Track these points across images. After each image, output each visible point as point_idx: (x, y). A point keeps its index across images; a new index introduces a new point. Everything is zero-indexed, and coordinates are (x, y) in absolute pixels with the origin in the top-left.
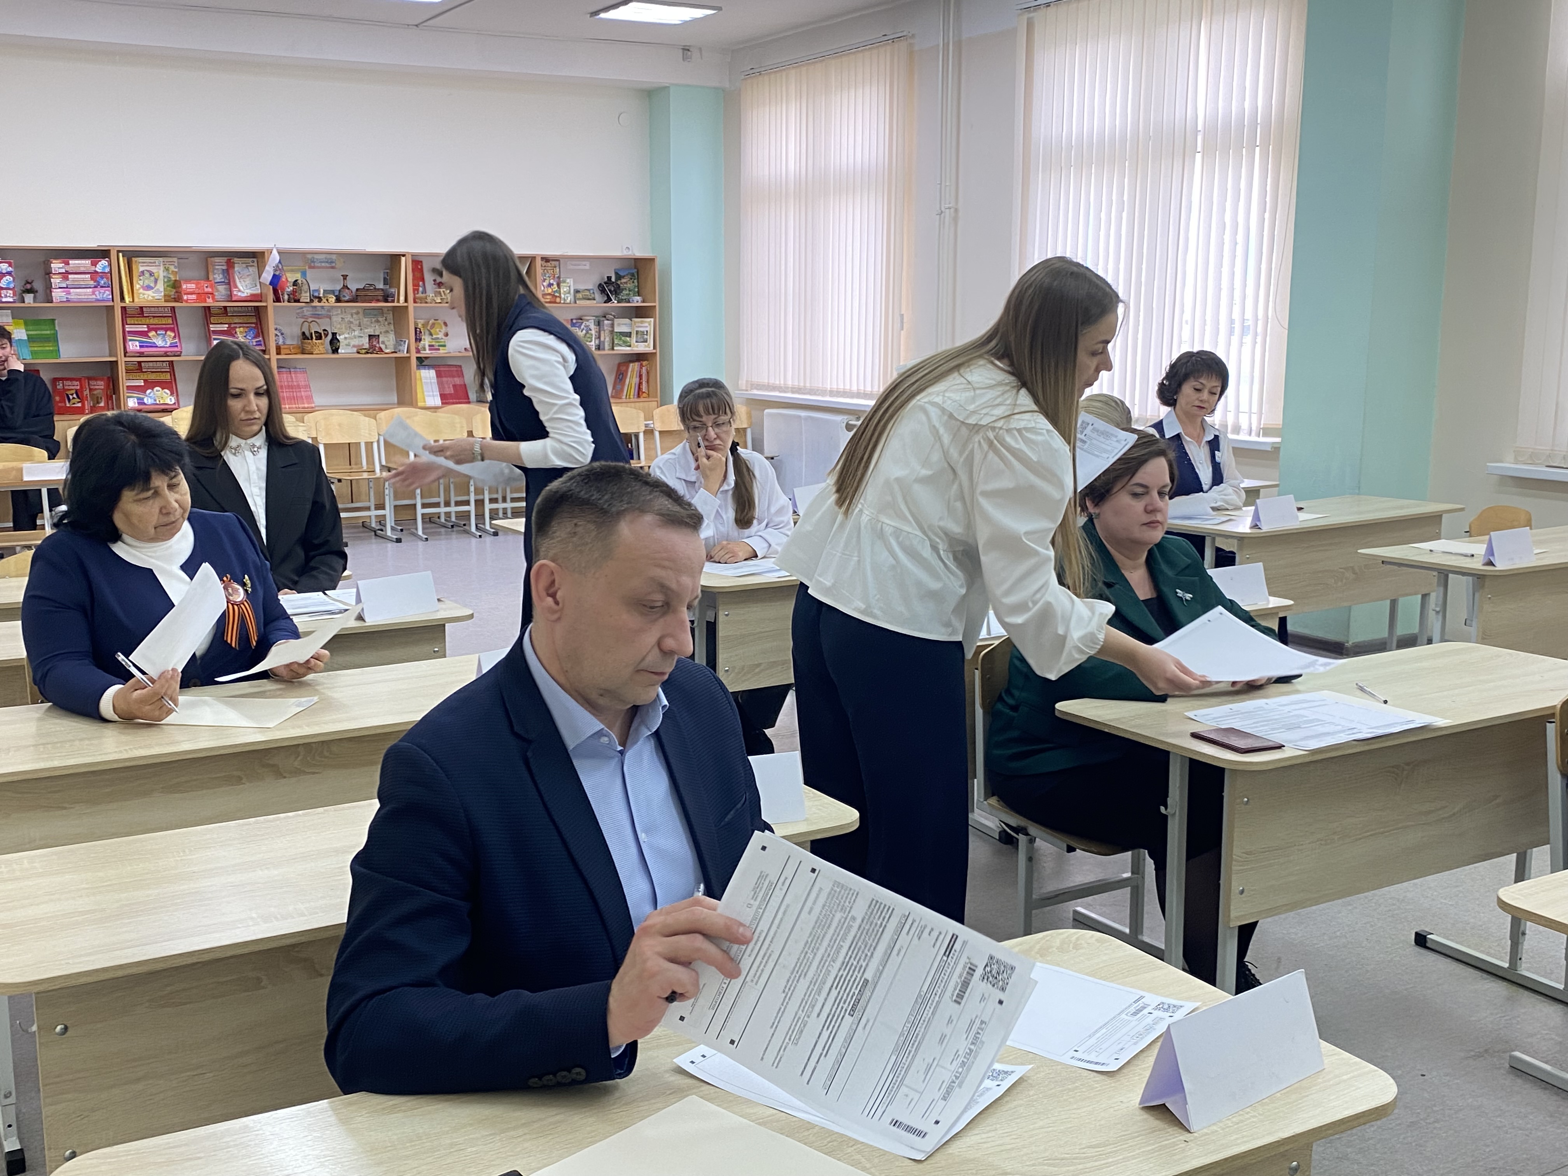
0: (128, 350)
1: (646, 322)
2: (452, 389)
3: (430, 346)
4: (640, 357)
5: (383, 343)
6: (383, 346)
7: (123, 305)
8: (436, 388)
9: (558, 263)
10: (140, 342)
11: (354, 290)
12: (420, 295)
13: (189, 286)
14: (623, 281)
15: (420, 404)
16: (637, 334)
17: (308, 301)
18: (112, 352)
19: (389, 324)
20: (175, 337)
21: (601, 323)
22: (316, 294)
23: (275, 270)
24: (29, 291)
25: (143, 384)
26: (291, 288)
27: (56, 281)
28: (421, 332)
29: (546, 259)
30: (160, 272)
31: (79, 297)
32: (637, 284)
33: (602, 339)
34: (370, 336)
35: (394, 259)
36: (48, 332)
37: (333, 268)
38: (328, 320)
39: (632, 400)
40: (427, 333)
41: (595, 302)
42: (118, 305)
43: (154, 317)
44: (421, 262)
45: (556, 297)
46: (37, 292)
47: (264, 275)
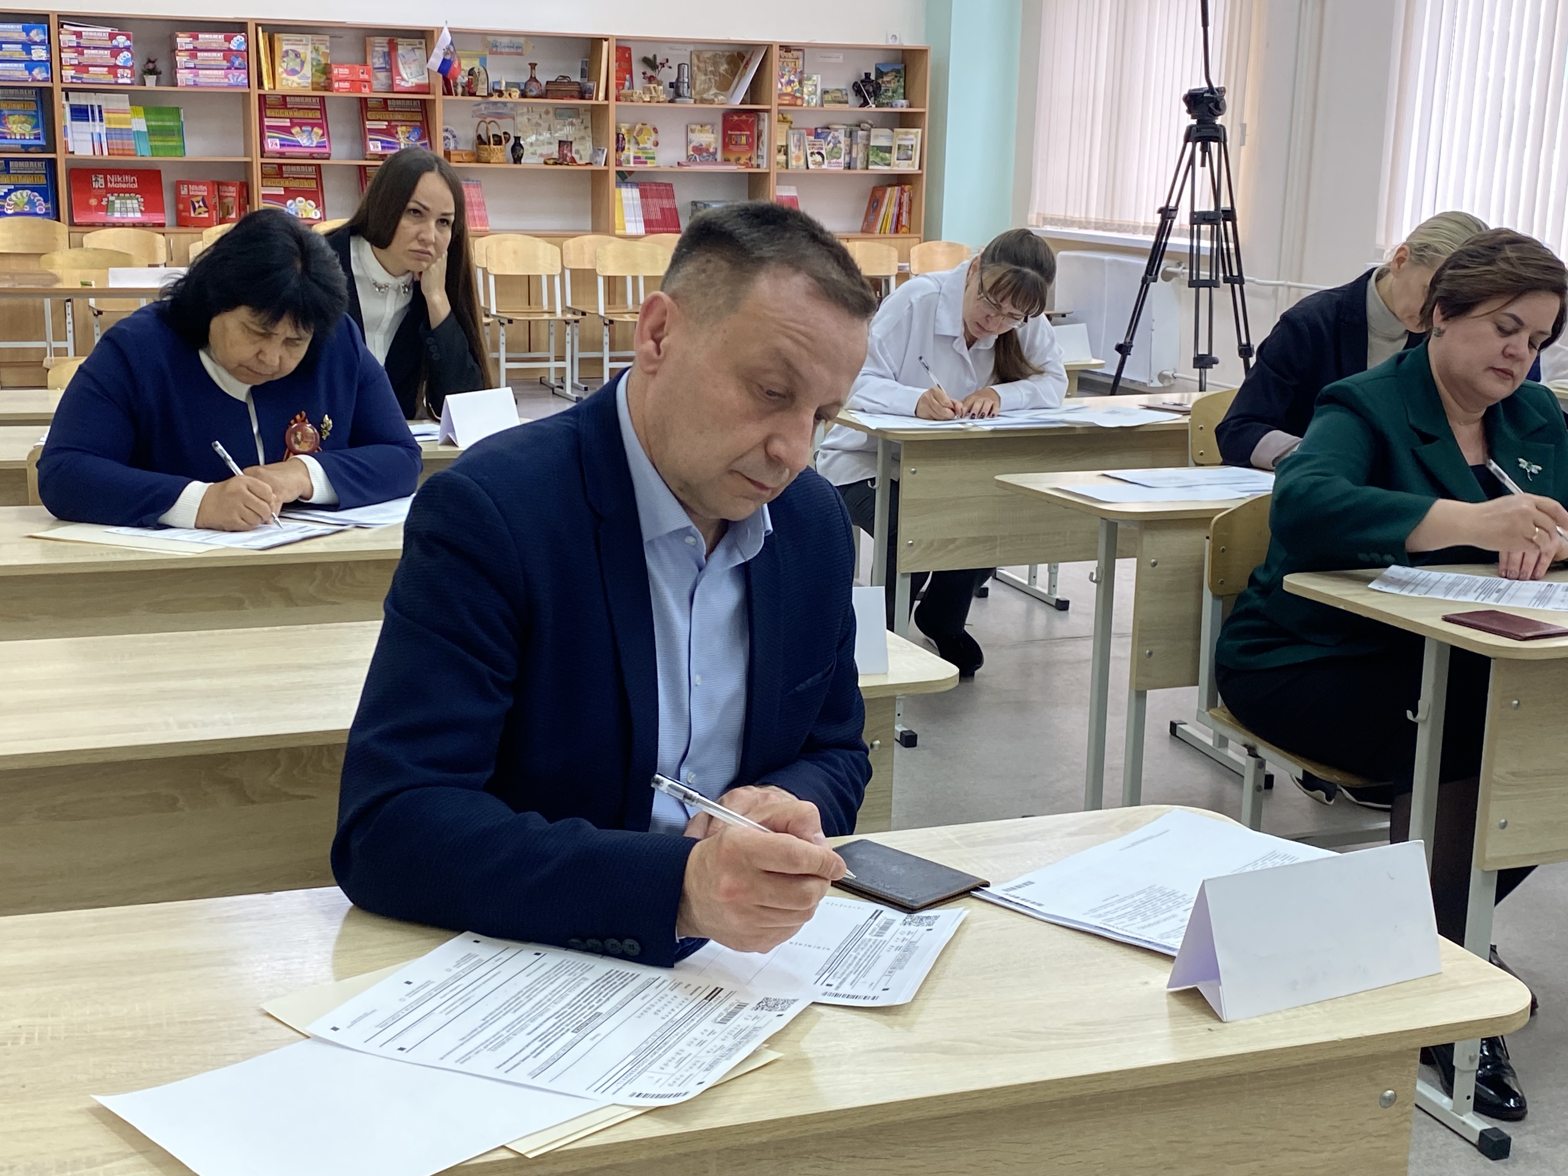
0: (266, 148)
1: (911, 133)
2: (659, 214)
3: (635, 158)
4: (901, 180)
5: (577, 152)
6: (576, 157)
7: (262, 92)
8: (639, 212)
9: (800, 53)
10: (281, 139)
11: (544, 83)
12: (625, 91)
13: (341, 71)
14: (886, 79)
15: (617, 232)
16: (899, 149)
17: (486, 94)
18: (247, 152)
19: (586, 128)
20: (323, 135)
21: (854, 134)
22: (497, 87)
23: (446, 54)
24: (152, 72)
25: (283, 193)
26: (467, 79)
27: (182, 59)
28: (624, 139)
29: (786, 48)
30: (307, 52)
31: (208, 80)
32: (903, 84)
33: (854, 155)
34: (560, 142)
35: (594, 43)
36: (172, 124)
37: (521, 54)
38: (511, 120)
39: (888, 235)
40: (633, 140)
41: (847, 105)
42: (255, 92)
43: (299, 109)
44: (629, 49)
45: (797, 98)
46: (160, 73)
47: (432, 59)
